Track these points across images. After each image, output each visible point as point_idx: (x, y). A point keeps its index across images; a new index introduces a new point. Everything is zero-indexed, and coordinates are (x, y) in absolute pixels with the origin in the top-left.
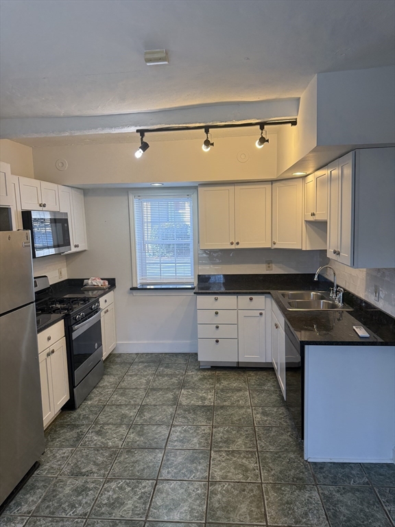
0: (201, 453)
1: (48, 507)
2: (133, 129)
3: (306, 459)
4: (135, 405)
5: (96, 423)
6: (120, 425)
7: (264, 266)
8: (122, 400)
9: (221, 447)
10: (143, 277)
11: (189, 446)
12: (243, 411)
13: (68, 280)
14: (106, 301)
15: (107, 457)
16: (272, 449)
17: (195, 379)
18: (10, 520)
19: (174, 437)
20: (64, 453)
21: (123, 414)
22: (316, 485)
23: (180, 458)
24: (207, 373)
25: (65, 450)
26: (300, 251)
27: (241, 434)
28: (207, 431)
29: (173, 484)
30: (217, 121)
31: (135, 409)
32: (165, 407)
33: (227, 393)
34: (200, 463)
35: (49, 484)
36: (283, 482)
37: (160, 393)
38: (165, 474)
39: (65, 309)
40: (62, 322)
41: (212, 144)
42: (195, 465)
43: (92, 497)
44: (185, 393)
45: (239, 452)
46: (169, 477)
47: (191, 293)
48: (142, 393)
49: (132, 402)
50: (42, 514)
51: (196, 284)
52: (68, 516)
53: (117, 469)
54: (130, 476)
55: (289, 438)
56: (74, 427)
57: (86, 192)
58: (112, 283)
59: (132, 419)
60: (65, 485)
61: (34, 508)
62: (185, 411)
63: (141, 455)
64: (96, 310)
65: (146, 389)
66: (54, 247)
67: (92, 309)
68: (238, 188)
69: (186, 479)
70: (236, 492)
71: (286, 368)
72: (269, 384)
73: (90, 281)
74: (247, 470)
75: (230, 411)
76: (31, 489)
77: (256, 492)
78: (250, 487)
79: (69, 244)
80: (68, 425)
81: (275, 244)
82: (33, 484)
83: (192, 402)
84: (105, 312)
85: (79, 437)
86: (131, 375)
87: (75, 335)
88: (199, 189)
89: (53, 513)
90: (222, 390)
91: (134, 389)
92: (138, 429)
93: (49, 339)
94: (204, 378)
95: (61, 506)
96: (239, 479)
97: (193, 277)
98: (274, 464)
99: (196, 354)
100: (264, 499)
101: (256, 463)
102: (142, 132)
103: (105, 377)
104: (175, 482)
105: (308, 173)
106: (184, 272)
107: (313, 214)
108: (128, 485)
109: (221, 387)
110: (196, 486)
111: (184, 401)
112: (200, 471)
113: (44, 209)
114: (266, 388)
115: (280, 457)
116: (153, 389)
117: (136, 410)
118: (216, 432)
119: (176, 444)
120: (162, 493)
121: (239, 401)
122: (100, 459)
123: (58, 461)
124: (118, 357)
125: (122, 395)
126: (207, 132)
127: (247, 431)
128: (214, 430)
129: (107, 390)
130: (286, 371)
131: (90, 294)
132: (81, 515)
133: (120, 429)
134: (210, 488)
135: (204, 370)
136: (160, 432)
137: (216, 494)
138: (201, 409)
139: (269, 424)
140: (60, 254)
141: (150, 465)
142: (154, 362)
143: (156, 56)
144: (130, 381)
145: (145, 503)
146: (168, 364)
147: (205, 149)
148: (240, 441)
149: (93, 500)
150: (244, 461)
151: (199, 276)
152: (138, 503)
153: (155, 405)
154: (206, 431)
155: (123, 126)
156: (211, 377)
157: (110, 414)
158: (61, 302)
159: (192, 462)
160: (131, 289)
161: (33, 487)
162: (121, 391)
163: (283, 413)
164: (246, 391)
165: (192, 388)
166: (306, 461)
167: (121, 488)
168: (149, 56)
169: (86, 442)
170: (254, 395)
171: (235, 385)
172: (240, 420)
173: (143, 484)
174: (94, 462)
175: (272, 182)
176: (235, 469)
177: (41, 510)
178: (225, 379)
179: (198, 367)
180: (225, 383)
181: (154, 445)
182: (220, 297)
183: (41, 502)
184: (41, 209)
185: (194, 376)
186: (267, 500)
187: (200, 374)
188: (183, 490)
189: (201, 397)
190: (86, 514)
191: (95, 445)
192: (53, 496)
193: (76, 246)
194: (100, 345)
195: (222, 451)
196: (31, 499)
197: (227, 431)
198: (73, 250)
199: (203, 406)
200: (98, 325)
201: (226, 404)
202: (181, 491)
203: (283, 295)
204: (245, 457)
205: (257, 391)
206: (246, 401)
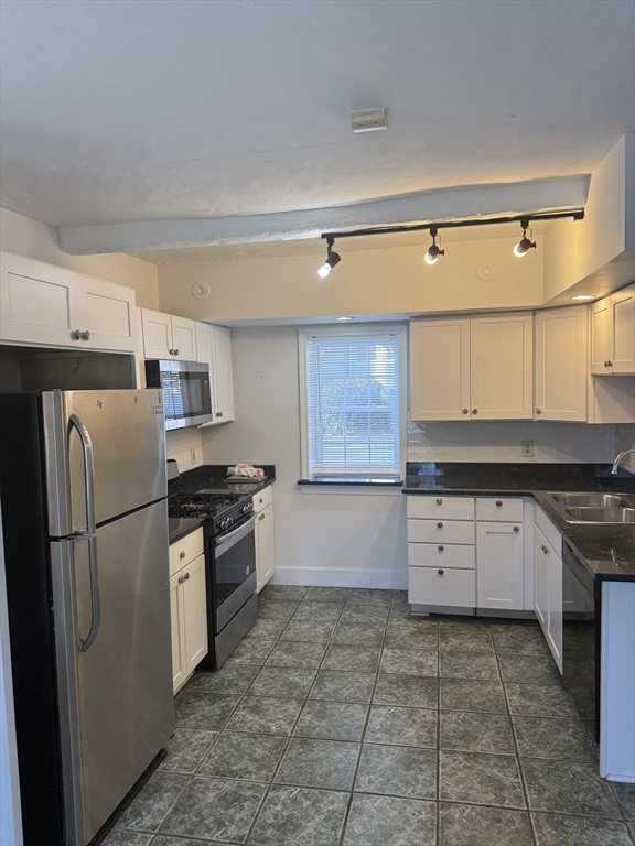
0: (422, 753)
1: (182, 821)
2: (317, 233)
3: (603, 775)
4: (309, 668)
5: (250, 694)
6: (287, 699)
7: (520, 449)
8: (288, 659)
9: (454, 746)
10: (318, 465)
11: (402, 741)
12: (489, 688)
13: (204, 468)
14: (261, 501)
15: (270, 750)
16: (543, 754)
17: (405, 632)
18: (125, 837)
19: (376, 723)
20: (203, 739)
21: (291, 683)
22: (625, 821)
23: (387, 759)
24: (424, 625)
25: (204, 733)
26: (583, 425)
27: (487, 727)
28: (430, 718)
29: (379, 801)
30: (450, 216)
31: (309, 674)
32: (357, 675)
33: (459, 658)
34: (421, 769)
35: (183, 785)
36: (565, 812)
37: (349, 651)
38: (364, 783)
39: (203, 511)
40: (200, 531)
41: (442, 253)
42: (413, 772)
43: (249, 813)
44: (389, 654)
45: (487, 757)
46: (372, 789)
47: (397, 492)
48: (320, 651)
49: (305, 665)
50: (174, 832)
51: (403, 478)
52: (214, 838)
53: (287, 769)
54: (308, 783)
55: (571, 738)
56: (215, 698)
57: (233, 331)
58: (270, 473)
59: (306, 690)
60: (207, 789)
61: (161, 821)
62: (391, 683)
63: (324, 751)
64: (248, 515)
65: (325, 645)
66: (185, 416)
67: (242, 512)
68: (475, 321)
69: (399, 793)
70: (485, 823)
71: (564, 621)
72: (530, 647)
73: (236, 470)
74: (501, 787)
75: (466, 689)
76: (155, 792)
77: (519, 825)
78: (509, 816)
79: (208, 411)
80: (207, 694)
81: (539, 413)
82: (157, 784)
83: (402, 669)
84: (260, 519)
85: (225, 715)
86: (300, 621)
87: (219, 552)
88: (411, 324)
89: (191, 832)
90: (451, 653)
91: (306, 643)
92: (317, 707)
93: (182, 556)
94: (419, 632)
95: (202, 821)
96: (488, 801)
97: (398, 465)
98: (547, 781)
99: (405, 593)
100: (534, 837)
101: (517, 776)
102: (330, 238)
103: (260, 622)
104: (382, 798)
105: (598, 296)
106: (384, 457)
107: (608, 364)
108: (306, 797)
109: (448, 648)
110: (417, 807)
111: (389, 668)
112: (422, 783)
113: (176, 357)
114: (525, 653)
115: (557, 769)
116: (337, 645)
117: (311, 678)
118: (444, 721)
119: (379, 735)
120: (361, 814)
121: (479, 672)
122: (259, 752)
123: (193, 751)
124: (277, 591)
125: (287, 651)
126: (433, 233)
127: (497, 722)
128: (441, 716)
129: (263, 643)
130: (564, 626)
131: (237, 489)
132: (234, 839)
133: (288, 706)
134: (441, 812)
135: (419, 618)
136: (352, 715)
137: (451, 823)
138: (417, 682)
139: (535, 713)
140: (196, 426)
141: (340, 766)
142: (336, 601)
143: (369, 118)
144: (301, 629)
145: (335, 828)
146: (358, 605)
147: (429, 260)
148: (486, 738)
149: (252, 816)
150: (495, 771)
151: (408, 463)
152: (323, 826)
153: (341, 671)
154: (427, 719)
155: (301, 229)
156: (430, 631)
157: (270, 680)
158: (197, 499)
159: (408, 767)
160: (299, 483)
161: (158, 789)
162: (286, 645)
163: (557, 697)
164: (492, 656)
165: (401, 647)
166: (605, 779)
167: (295, 801)
168: (358, 120)
169: (235, 724)
170: (506, 664)
171: (472, 646)
172: (484, 702)
173: (330, 798)
174: (251, 755)
175: (535, 311)
176: (480, 783)
177: (172, 826)
178: (455, 636)
179: (407, 614)
180: (455, 642)
181: (344, 736)
182: (445, 499)
183: (172, 813)
184: (171, 357)
185: (403, 628)
186: (540, 839)
187: (412, 626)
188: (395, 813)
189: (417, 662)
190: (242, 839)
191: (250, 728)
192: (190, 806)
193: (219, 415)
194: (253, 570)
195: (457, 752)
196: (156, 806)
197: (464, 720)
198: (216, 420)
199: (421, 678)
200: (250, 538)
201: (458, 675)
202: (393, 813)
203: (555, 498)
204: (496, 765)
205: (511, 657)
206: (493, 673)
